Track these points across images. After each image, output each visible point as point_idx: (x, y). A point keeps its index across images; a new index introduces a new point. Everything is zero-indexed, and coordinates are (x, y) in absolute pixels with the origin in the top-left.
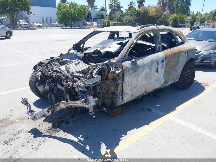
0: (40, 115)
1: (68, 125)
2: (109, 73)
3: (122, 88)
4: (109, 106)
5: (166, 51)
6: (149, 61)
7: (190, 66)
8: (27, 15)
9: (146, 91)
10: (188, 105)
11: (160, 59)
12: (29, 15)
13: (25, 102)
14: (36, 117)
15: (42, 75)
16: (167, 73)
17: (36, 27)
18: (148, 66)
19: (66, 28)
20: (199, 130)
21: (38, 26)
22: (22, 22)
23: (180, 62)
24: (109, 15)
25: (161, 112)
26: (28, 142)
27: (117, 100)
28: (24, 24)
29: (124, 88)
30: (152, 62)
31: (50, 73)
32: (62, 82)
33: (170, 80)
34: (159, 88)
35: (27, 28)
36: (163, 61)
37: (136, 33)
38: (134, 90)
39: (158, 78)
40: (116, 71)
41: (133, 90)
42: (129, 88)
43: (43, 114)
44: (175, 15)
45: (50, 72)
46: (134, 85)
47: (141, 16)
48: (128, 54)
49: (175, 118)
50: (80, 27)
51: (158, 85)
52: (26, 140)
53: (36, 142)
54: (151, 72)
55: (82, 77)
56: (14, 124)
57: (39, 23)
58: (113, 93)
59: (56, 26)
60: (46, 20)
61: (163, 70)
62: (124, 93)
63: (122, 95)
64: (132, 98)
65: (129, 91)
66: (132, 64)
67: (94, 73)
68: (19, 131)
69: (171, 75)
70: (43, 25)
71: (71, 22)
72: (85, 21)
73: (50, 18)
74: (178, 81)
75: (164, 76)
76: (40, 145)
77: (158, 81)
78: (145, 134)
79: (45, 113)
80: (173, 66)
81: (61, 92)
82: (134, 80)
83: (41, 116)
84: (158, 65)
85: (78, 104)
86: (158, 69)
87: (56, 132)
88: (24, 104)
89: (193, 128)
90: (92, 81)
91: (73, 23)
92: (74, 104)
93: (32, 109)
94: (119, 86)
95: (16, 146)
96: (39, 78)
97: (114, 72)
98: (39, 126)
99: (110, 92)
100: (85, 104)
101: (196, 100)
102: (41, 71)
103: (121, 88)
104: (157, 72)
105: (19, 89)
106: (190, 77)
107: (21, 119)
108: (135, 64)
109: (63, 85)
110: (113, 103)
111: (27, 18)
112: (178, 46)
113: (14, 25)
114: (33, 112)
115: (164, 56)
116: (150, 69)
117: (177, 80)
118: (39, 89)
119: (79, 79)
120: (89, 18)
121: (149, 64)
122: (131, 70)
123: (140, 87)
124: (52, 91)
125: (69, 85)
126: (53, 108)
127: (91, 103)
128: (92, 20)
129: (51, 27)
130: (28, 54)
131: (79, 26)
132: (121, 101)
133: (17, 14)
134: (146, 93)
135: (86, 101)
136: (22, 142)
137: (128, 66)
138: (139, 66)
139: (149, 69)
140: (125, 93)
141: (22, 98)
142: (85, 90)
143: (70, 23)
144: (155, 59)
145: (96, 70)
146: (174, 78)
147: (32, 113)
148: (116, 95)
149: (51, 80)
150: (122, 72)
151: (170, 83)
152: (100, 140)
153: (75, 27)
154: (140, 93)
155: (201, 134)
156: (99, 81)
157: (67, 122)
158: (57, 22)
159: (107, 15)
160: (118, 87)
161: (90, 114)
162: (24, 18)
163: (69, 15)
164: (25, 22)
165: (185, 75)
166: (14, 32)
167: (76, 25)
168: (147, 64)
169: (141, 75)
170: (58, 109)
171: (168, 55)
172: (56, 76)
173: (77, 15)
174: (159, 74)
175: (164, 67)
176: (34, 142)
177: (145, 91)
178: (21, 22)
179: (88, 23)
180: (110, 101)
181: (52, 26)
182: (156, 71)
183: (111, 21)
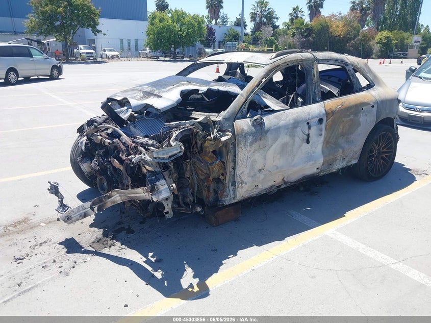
0: (77, 214)
1: (130, 235)
2: (205, 141)
3: (233, 171)
4: (209, 205)
5: (329, 102)
6: (289, 120)
7: (384, 133)
8: (92, 36)
9: (285, 179)
10: (371, 211)
11: (314, 118)
12: (96, 35)
13: (54, 190)
14: (72, 216)
15: (87, 142)
16: (330, 145)
17: (109, 58)
18: (287, 129)
19: (164, 61)
20: (382, 258)
21: (113, 57)
22: (83, 50)
23: (360, 125)
24: (250, 33)
25: (314, 221)
26: (54, 261)
27: (225, 193)
28: (87, 53)
29: (238, 171)
30: (296, 124)
31: (100, 138)
32: (120, 155)
33: (338, 161)
34: (313, 174)
35: (91, 60)
36: (321, 121)
37: (266, 65)
38: (258, 175)
39: (311, 155)
40: (221, 136)
41: (255, 175)
42: (247, 171)
43: (83, 211)
44: (386, 33)
45: (101, 136)
46: (259, 166)
47: (314, 35)
48: (247, 105)
49: (338, 233)
50: (193, 58)
51: (310, 169)
52: (51, 258)
53: (68, 262)
54: (294, 141)
55: (153, 145)
56: (36, 230)
57: (114, 51)
58: (218, 181)
59: (147, 57)
60: (127, 44)
61: (322, 139)
62: (238, 180)
63: (234, 184)
64: (255, 192)
65: (249, 177)
66: (253, 125)
67: (172, 139)
68: (42, 241)
69: (341, 151)
70: (120, 54)
71: (175, 49)
72: (202, 46)
73: (136, 41)
74: (356, 164)
75: (323, 152)
76: (74, 267)
77: (310, 161)
78: (272, 259)
79: (86, 210)
80: (344, 131)
81: (119, 174)
82: (258, 156)
83: (80, 216)
84: (309, 128)
85: (141, 195)
86: (308, 136)
87: (105, 247)
88: (52, 193)
89: (370, 253)
90: (164, 152)
91: (177, 50)
92: (135, 195)
93: (65, 202)
94: (228, 167)
95: (32, 266)
96: (83, 148)
97: (215, 139)
98: (79, 234)
99: (211, 178)
100: (151, 195)
101: (392, 201)
102: (87, 135)
103: (231, 170)
104: (308, 142)
105: (56, 171)
106: (384, 155)
107: (50, 222)
108: (259, 125)
109: (121, 161)
110: (217, 199)
111: (93, 41)
112: (357, 92)
113: (68, 56)
114: (66, 208)
115: (324, 112)
116: (292, 136)
117: (355, 162)
118: (82, 167)
119: (147, 150)
120: (209, 39)
121: (290, 126)
122: (251, 137)
123: (270, 170)
124: (103, 171)
125: (131, 160)
126: (101, 201)
127: (163, 192)
128: (217, 43)
129: (136, 59)
130: (84, 109)
131: (190, 57)
132: (232, 196)
133: (74, 33)
134: (285, 183)
135: (153, 190)
136: (43, 261)
137: (246, 128)
138: (268, 130)
139: (290, 136)
140: (240, 180)
141: (49, 182)
142: (158, 169)
143: (172, 49)
144: (304, 116)
145: (177, 132)
146: (346, 156)
147: (64, 209)
148: (222, 183)
149: (103, 151)
150: (233, 139)
151: (338, 166)
152: (185, 262)
153: (183, 58)
154: (271, 183)
155: (383, 265)
156: (180, 152)
157: (130, 231)
158: (148, 48)
159: (246, 34)
160: (225, 169)
161: (167, 215)
162: (87, 42)
163: (170, 35)
164: (90, 49)
165: (371, 151)
166: (66, 68)
167: (184, 55)
168: (286, 127)
169: (272, 146)
170: (109, 204)
171: (334, 109)
172: (109, 143)
173: (184, 34)
174: (311, 147)
175: (323, 132)
176: (64, 262)
177: (283, 179)
178: (81, 49)
179: (207, 50)
180: (212, 194)
181: (139, 55)
182: (305, 141)
183: (251, 46)
